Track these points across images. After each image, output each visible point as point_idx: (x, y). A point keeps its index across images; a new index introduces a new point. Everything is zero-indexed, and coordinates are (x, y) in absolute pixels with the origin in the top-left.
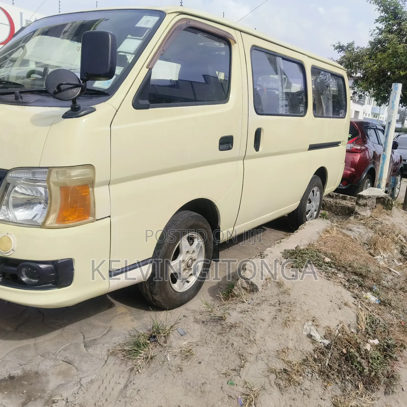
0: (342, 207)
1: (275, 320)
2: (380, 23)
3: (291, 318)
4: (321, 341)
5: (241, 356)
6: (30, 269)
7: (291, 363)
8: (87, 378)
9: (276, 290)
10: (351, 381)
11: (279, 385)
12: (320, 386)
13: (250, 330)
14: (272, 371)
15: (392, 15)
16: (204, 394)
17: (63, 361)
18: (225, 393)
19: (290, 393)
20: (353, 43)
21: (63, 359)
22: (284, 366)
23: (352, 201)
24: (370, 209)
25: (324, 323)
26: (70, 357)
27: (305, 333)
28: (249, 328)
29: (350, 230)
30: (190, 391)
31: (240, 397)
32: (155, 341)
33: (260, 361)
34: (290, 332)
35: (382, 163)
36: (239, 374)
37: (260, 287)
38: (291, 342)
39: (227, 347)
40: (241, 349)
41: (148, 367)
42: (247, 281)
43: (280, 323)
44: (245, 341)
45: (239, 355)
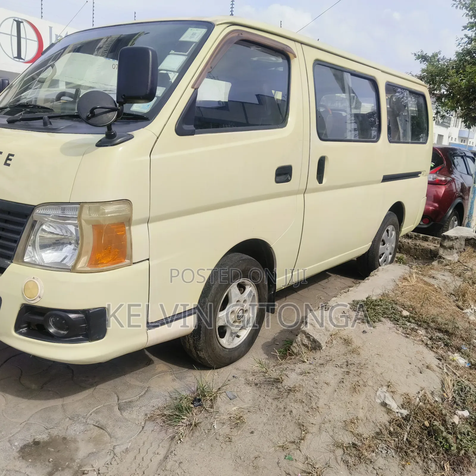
0: (422, 249)
1: (342, 384)
2: (469, 30)
3: (361, 382)
4: (398, 411)
5: (301, 426)
6: (58, 319)
7: (361, 436)
8: (122, 446)
9: (343, 349)
10: (435, 461)
11: (346, 462)
12: (396, 465)
14: (339, 445)
16: (257, 470)
17: (94, 425)
18: (282, 469)
19: (360, 473)
21: (94, 424)
22: (353, 440)
23: (435, 243)
24: (457, 253)
25: (402, 389)
26: (103, 422)
27: (379, 401)
28: (311, 394)
29: (433, 277)
30: (241, 465)
31: (299, 475)
32: (200, 405)
33: (324, 433)
34: (360, 399)
35: (472, 197)
36: (299, 447)
37: (323, 344)
38: (361, 411)
39: (284, 415)
40: (301, 418)
41: (192, 436)
42: (308, 336)
43: (348, 388)
44: (306, 409)
45: (299, 424)
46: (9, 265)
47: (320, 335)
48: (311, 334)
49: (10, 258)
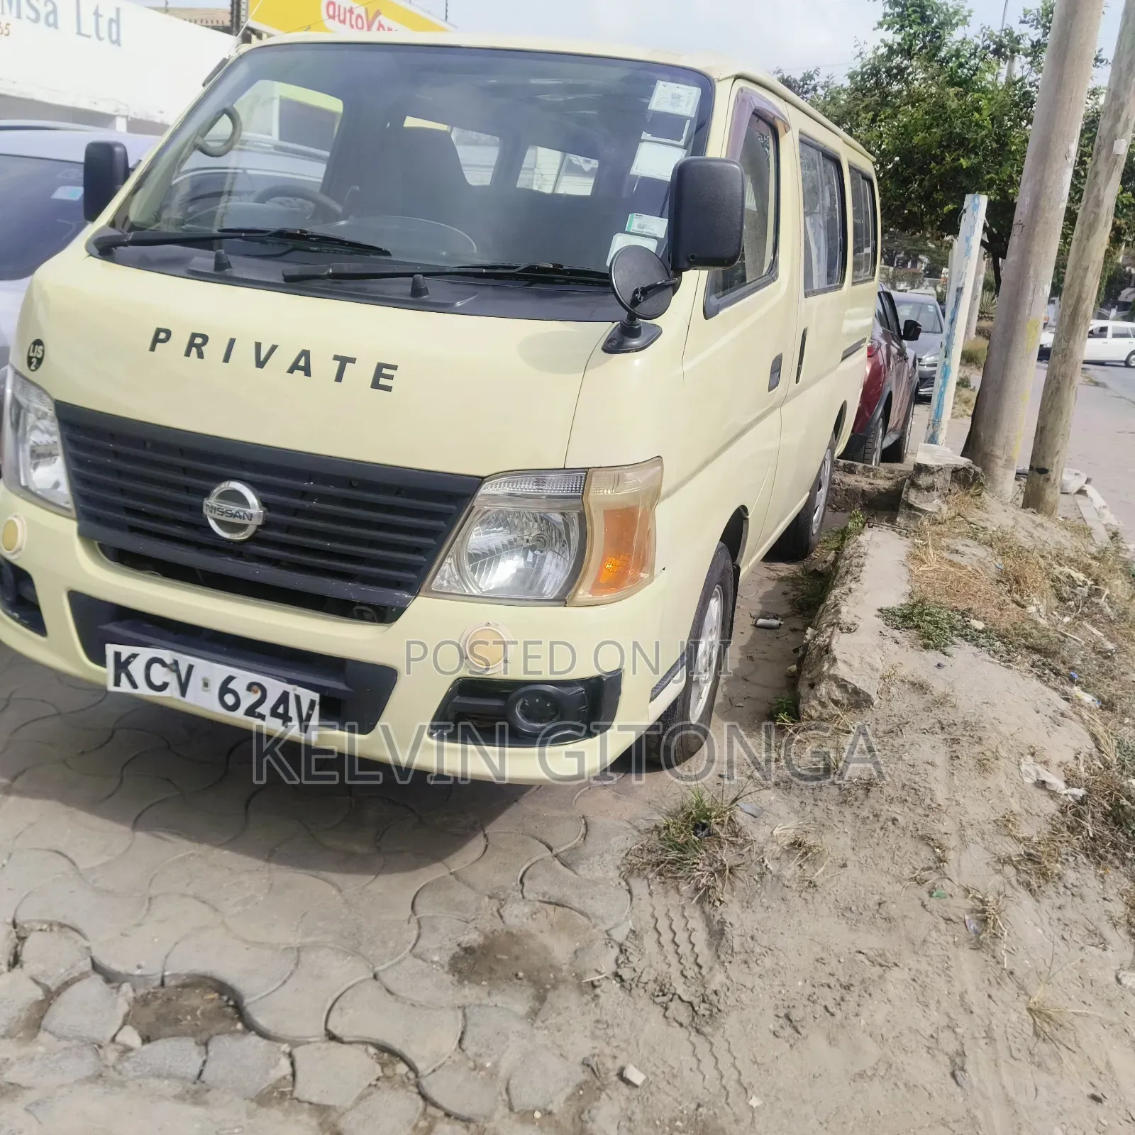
0: (847, 490)
1: (956, 762)
2: (887, 29)
3: (988, 754)
4: (1066, 792)
5: (926, 839)
6: (537, 700)
7: (1030, 840)
8: (620, 929)
9: (917, 701)
11: (1028, 886)
12: (1092, 877)
13: (917, 787)
14: (1007, 861)
15: (915, 12)
16: (893, 923)
17: (541, 901)
18: (936, 914)
19: (1049, 898)
20: (817, 71)
21: (541, 898)
22: (1021, 849)
23: (868, 477)
24: (939, 497)
25: (1056, 759)
26: (555, 893)
27: (1029, 781)
28: (913, 785)
29: (957, 552)
30: (858, 921)
31: (967, 917)
32: (709, 835)
33: (972, 845)
34: (998, 780)
35: (941, 380)
36: (945, 874)
37: (874, 696)
38: (1012, 800)
39: (882, 828)
40: (919, 826)
41: (733, 890)
42: (842, 685)
43: (971, 766)
44: (920, 811)
45: (922, 838)
46: (407, 601)
47: (864, 680)
48: (849, 680)
49: (413, 588)
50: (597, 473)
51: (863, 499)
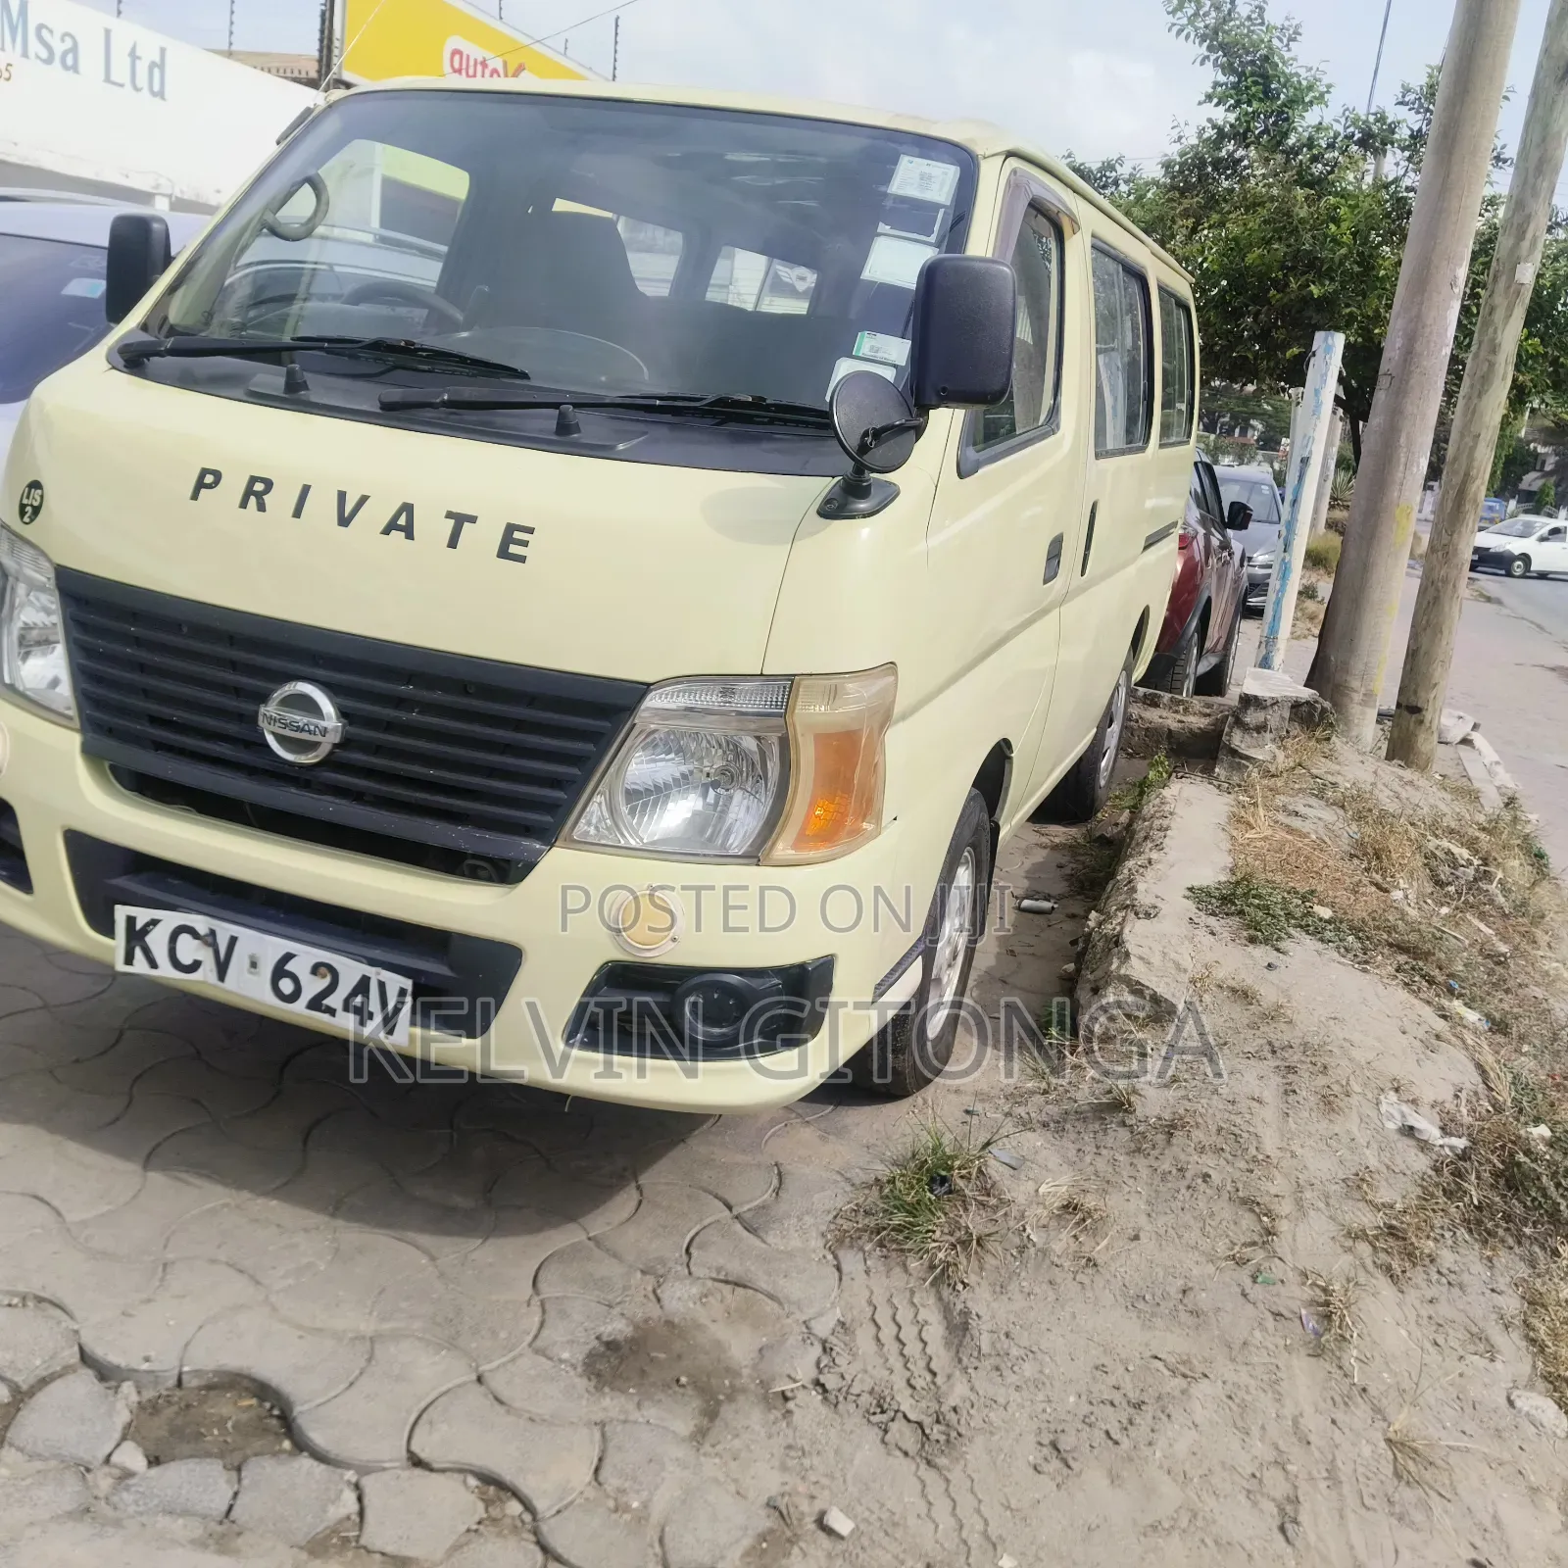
0: (1147, 729)
1: (1292, 1098)
2: (1217, 105)
3: (1336, 1088)
4: (1441, 1142)
5: (1249, 1203)
6: (716, 996)
7: (1392, 1207)
8: (823, 1319)
9: (1239, 1013)
10: (1535, 1239)
11: (1388, 1270)
12: (1477, 1260)
13: (1238, 1132)
14: (1357, 1235)
15: (1255, 83)
16: (1202, 1317)
17: (714, 1280)
18: (1261, 1306)
19: (1417, 1287)
21: (714, 1275)
22: (1380, 1219)
23: (1176, 712)
24: (1273, 740)
25: (1428, 1095)
27: (1391, 1126)
28: (1232, 1128)
29: (1296, 814)
30: (1153, 1314)
31: (1304, 1312)
32: (950, 1192)
33: (1312, 1213)
34: (1349, 1124)
35: (1278, 587)
36: (1274, 1252)
37: (1180, 1006)
38: (1368, 1152)
39: (1189, 1187)
40: (1240, 1186)
41: (982, 1269)
42: (1137, 989)
43: (1312, 1104)
44: (1242, 1165)
45: (1244, 1202)
46: (540, 854)
47: (1167, 984)
48: (1147, 983)
49: (548, 836)
50: (806, 682)
51: (1170, 743)
